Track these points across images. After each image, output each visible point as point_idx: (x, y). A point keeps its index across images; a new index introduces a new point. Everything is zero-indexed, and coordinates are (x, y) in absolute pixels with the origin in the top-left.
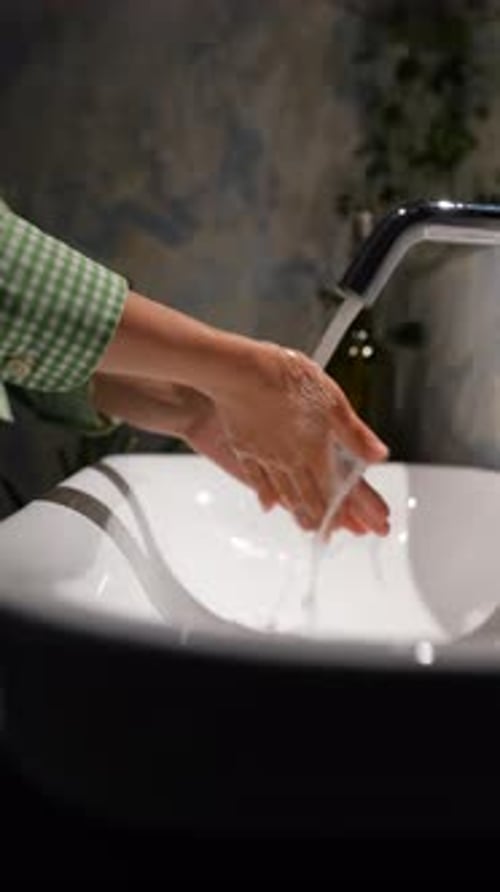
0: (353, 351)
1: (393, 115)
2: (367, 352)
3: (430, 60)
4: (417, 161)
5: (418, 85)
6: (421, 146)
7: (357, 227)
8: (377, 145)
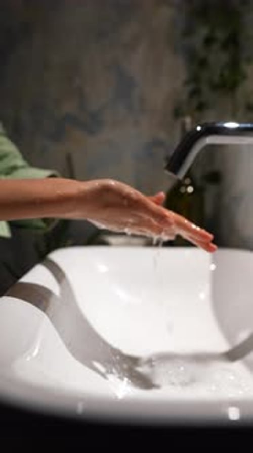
0: (183, 190)
1: (203, 63)
2: (190, 189)
3: (221, 35)
4: (215, 88)
5: (215, 47)
6: (216, 79)
7: (183, 125)
8: (194, 79)
